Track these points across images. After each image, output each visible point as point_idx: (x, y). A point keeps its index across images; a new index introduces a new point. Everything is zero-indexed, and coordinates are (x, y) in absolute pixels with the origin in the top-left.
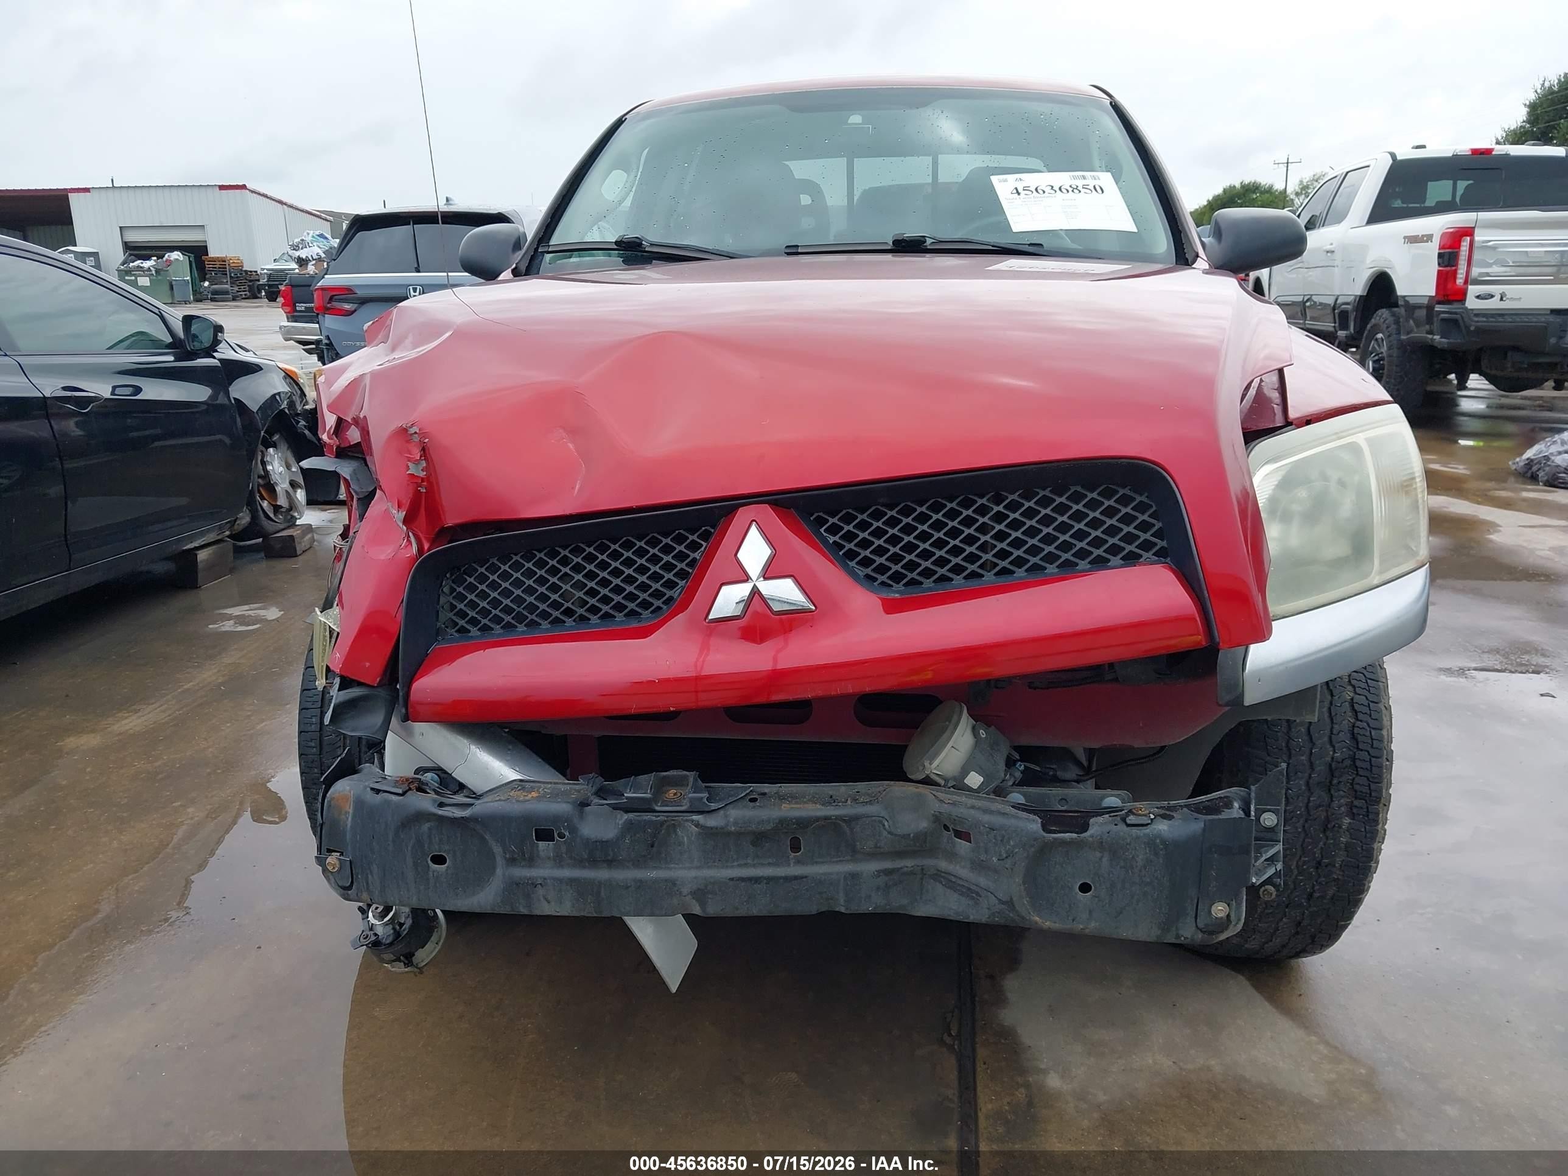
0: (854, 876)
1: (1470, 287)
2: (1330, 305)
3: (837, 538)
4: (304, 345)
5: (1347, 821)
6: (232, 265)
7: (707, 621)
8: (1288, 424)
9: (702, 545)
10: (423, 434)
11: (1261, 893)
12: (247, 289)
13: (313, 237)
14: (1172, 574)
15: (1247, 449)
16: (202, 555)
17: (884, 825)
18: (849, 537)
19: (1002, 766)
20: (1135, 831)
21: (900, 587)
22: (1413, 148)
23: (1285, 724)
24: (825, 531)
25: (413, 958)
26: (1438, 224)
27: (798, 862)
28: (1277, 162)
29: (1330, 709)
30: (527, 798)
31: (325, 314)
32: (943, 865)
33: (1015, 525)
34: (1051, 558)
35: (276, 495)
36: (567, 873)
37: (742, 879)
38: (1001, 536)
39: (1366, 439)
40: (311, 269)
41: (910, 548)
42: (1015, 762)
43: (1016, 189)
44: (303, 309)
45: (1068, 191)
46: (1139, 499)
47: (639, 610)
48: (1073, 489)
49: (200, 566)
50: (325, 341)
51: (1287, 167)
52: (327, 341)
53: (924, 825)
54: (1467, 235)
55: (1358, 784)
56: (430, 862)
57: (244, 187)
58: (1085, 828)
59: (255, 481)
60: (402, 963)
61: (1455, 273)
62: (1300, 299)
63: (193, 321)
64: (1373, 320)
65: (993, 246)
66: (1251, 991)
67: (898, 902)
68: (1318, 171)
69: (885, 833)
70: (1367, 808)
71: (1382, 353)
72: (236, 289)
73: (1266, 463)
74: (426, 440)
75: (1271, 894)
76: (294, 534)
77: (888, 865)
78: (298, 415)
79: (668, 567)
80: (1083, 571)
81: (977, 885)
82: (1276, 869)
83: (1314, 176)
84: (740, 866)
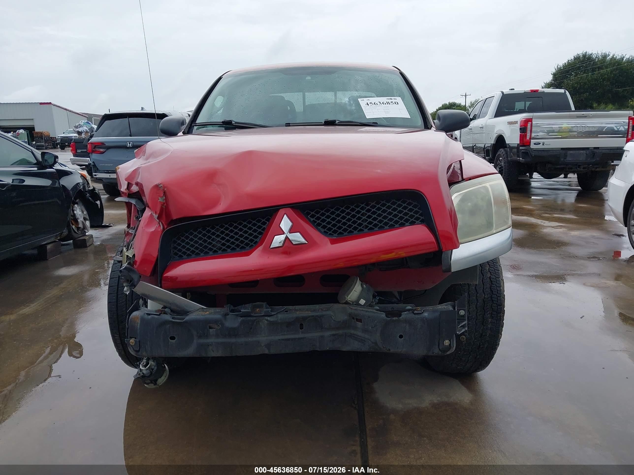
0: (322, 337)
1: (532, 140)
2: (482, 147)
3: (314, 219)
4: (80, 167)
5: (490, 320)
6: (45, 135)
7: (270, 248)
8: (463, 180)
9: (267, 223)
10: (164, 187)
11: (461, 338)
12: (52, 145)
13: (84, 123)
14: (426, 228)
15: (449, 188)
16: (49, 247)
17: (332, 318)
18: (318, 218)
19: (371, 297)
20: (417, 316)
21: (336, 235)
22: (509, 90)
23: (467, 286)
24: (310, 217)
25: (157, 382)
26: (519, 117)
27: (302, 333)
28: (462, 95)
29: (482, 281)
30: (205, 314)
31: (92, 153)
32: (352, 332)
33: (374, 213)
34: (386, 224)
35: (78, 223)
36: (220, 340)
37: (283, 340)
38: (369, 217)
39: (489, 185)
40: (83, 136)
41: (339, 222)
42: (376, 296)
43: (367, 103)
44: (80, 152)
45: (386, 104)
46: (414, 203)
47: (245, 246)
48: (392, 201)
49: (48, 251)
50: (92, 164)
51: (466, 97)
52: (93, 164)
53: (346, 318)
54: (529, 121)
55: (493, 306)
56: (169, 338)
57: (50, 103)
58: (400, 315)
59: (70, 218)
60: (153, 384)
61: (526, 135)
62: (472, 145)
63: (46, 154)
64: (498, 153)
65: (360, 123)
66: (460, 385)
67: (338, 346)
68: (477, 98)
69: (332, 321)
70: (497, 315)
71: (502, 165)
72: (47, 144)
73: (456, 193)
74: (165, 189)
75: (464, 339)
76: (86, 238)
77: (334, 332)
78: (86, 192)
79: (255, 231)
80: (397, 227)
81: (364, 338)
82: (465, 330)
83: (476, 100)
84: (282, 335)
